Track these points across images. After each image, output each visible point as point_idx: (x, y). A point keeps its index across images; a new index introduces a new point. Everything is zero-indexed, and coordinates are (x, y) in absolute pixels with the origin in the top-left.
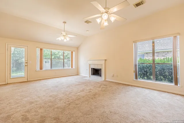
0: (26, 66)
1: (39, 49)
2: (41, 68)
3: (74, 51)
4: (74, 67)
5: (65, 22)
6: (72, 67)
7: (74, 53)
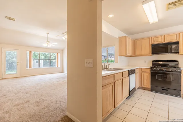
0: (18, 65)
1: (29, 52)
2: (30, 67)
3: (60, 53)
4: (59, 66)
5: (48, 33)
6: (57, 66)
7: (59, 54)
